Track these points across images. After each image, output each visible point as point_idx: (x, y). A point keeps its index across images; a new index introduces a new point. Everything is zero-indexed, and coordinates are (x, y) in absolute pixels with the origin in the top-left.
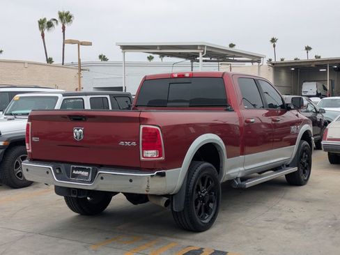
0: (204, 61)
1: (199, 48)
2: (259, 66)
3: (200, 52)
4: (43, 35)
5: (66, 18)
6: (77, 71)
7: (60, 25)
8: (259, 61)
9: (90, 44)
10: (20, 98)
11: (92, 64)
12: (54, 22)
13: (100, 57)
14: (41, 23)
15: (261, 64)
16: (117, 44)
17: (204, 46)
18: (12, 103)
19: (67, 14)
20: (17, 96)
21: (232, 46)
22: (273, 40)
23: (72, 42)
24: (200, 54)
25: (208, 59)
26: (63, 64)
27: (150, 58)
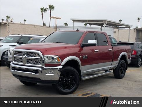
0: (106, 27)
1: (104, 21)
2: (129, 30)
3: (104, 23)
4: (42, 14)
5: (52, 7)
6: (55, 29)
7: (49, 10)
8: (129, 28)
9: (60, 19)
10: (33, 39)
11: (61, 27)
12: (47, 9)
13: (65, 24)
14: (42, 9)
15: (130, 29)
16: (71, 19)
17: (106, 21)
18: (30, 41)
19: (52, 6)
20: (32, 38)
21: (120, 21)
22: (139, 19)
23: (53, 18)
24: (104, 24)
25: (108, 26)
26: (50, 26)
27: (86, 25)
